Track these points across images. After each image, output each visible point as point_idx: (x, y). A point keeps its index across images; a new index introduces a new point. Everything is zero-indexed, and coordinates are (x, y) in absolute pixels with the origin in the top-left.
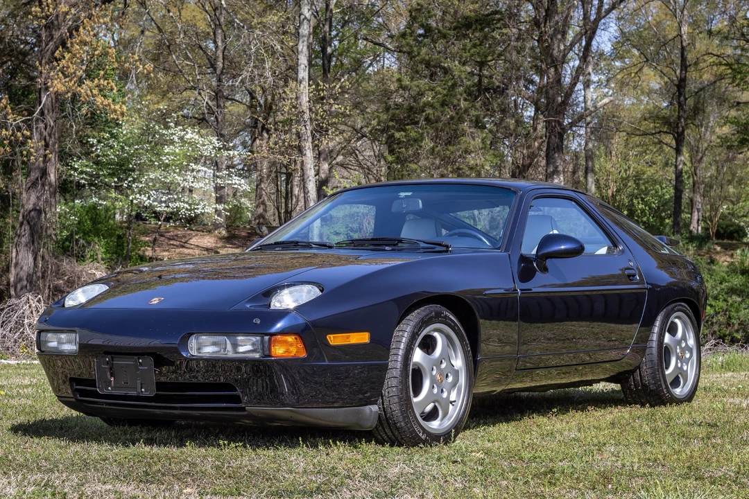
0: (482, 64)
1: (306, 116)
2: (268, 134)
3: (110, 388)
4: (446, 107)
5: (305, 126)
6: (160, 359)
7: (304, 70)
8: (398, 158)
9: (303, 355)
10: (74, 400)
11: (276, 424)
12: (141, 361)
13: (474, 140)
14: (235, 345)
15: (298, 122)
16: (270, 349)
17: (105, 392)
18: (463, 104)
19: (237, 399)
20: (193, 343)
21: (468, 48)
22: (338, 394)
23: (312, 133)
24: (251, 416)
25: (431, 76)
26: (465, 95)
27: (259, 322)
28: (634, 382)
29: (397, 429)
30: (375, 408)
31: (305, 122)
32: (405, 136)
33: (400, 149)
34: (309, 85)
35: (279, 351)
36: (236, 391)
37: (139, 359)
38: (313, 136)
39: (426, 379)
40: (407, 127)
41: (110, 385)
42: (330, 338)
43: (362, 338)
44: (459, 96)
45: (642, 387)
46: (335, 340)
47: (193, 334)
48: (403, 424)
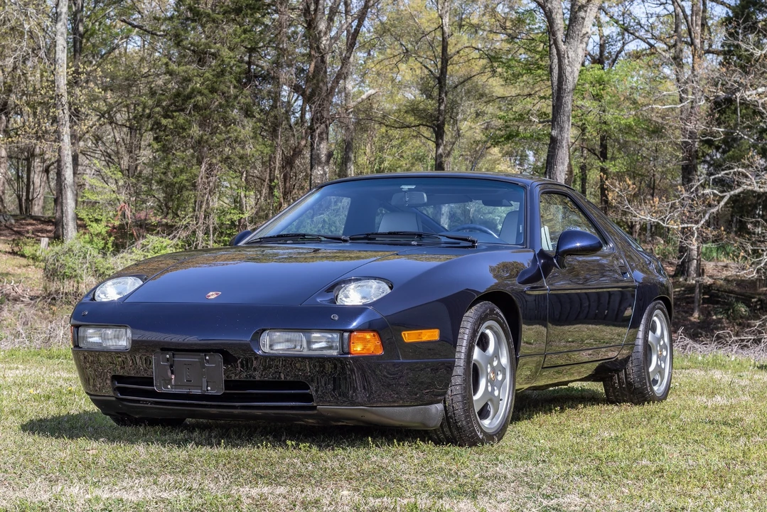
0: (252, 50)
1: (64, 100)
2: (6, 116)
3: (169, 386)
4: (216, 94)
5: (63, 110)
6: (228, 356)
7: (63, 52)
8: (164, 146)
9: (380, 352)
10: (114, 399)
11: (340, 424)
12: (207, 358)
13: (244, 128)
14: (309, 343)
15: (55, 106)
16: (349, 346)
17: (164, 390)
18: (232, 91)
19: (309, 398)
20: (265, 339)
21: (238, 34)
22: (397, 394)
23: (70, 116)
24: (320, 416)
25: (200, 61)
26: (235, 82)
27: (337, 319)
28: (619, 381)
29: (458, 429)
30: (440, 406)
31: (63, 106)
32: (173, 123)
33: (167, 136)
34: (68, 67)
35: (358, 348)
36: (309, 388)
37: (205, 356)
38: (71, 121)
39: (482, 377)
40: (175, 114)
41: (170, 383)
42: (404, 334)
43: (431, 335)
44: (228, 84)
45: (627, 385)
46: (409, 337)
47: (264, 330)
48: (464, 423)
